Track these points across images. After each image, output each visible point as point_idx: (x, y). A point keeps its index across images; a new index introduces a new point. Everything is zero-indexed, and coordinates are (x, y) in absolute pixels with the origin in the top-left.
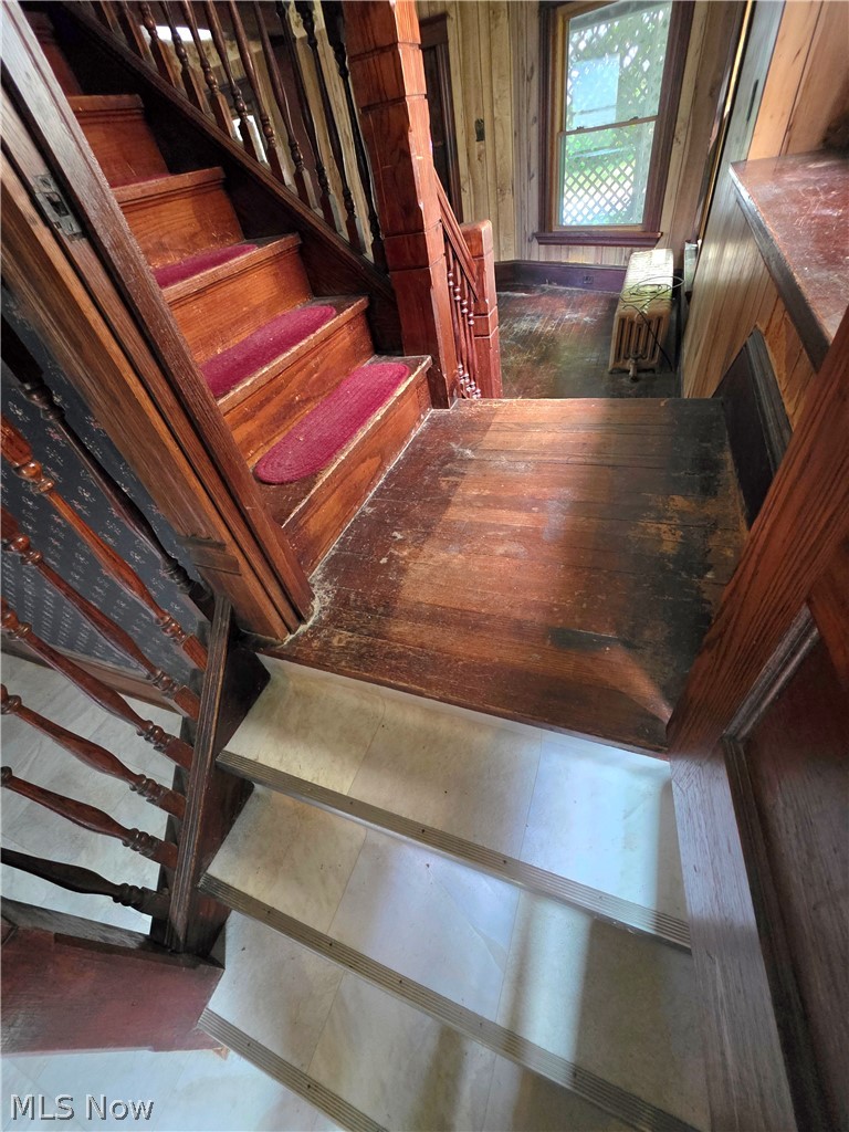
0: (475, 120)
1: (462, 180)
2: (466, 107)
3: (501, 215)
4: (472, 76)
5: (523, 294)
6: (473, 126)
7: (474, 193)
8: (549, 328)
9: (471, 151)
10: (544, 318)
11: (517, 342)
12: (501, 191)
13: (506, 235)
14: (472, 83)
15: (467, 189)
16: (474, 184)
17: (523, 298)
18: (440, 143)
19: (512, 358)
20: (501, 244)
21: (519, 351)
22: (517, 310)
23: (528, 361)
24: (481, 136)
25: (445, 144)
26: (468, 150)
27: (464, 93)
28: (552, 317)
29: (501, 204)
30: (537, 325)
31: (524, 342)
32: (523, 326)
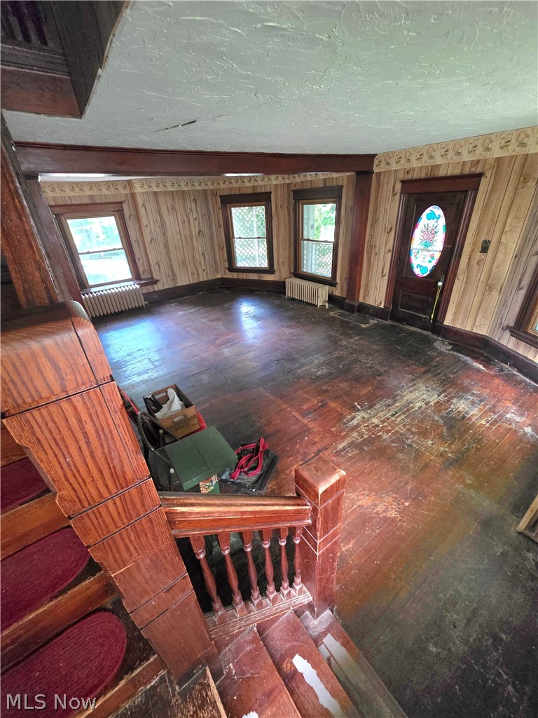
0: (483, 239)
1: (459, 272)
2: (478, 231)
3: (484, 303)
4: (491, 214)
5: (481, 367)
6: (480, 243)
7: (466, 283)
8: (483, 422)
9: (472, 258)
10: (486, 404)
11: (445, 423)
12: (489, 288)
13: (484, 317)
14: (490, 216)
15: (461, 278)
16: (467, 277)
17: (479, 370)
18: (450, 246)
19: (430, 442)
20: (478, 321)
21: (441, 436)
22: (466, 382)
23: (441, 455)
24: (485, 249)
25: (453, 247)
26: (470, 256)
27: (480, 222)
28: (493, 410)
29: (486, 296)
30: (474, 411)
31: (451, 427)
32: (461, 405)
